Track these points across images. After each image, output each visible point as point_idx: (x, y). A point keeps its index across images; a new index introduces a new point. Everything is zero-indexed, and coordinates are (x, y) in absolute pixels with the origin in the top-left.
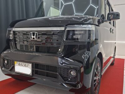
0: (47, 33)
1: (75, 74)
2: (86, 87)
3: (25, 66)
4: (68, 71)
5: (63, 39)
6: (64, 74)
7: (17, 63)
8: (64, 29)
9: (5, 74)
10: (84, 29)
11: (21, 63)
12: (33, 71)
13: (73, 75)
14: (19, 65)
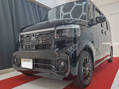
0: (42, 33)
1: (64, 64)
2: (73, 75)
3: (28, 61)
4: (58, 62)
5: (54, 37)
6: (55, 65)
7: (23, 60)
8: (54, 29)
9: (17, 71)
10: (69, 28)
11: (25, 59)
12: (33, 65)
13: (62, 65)
14: (24, 61)
